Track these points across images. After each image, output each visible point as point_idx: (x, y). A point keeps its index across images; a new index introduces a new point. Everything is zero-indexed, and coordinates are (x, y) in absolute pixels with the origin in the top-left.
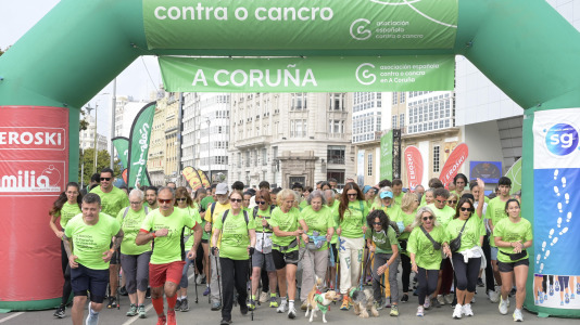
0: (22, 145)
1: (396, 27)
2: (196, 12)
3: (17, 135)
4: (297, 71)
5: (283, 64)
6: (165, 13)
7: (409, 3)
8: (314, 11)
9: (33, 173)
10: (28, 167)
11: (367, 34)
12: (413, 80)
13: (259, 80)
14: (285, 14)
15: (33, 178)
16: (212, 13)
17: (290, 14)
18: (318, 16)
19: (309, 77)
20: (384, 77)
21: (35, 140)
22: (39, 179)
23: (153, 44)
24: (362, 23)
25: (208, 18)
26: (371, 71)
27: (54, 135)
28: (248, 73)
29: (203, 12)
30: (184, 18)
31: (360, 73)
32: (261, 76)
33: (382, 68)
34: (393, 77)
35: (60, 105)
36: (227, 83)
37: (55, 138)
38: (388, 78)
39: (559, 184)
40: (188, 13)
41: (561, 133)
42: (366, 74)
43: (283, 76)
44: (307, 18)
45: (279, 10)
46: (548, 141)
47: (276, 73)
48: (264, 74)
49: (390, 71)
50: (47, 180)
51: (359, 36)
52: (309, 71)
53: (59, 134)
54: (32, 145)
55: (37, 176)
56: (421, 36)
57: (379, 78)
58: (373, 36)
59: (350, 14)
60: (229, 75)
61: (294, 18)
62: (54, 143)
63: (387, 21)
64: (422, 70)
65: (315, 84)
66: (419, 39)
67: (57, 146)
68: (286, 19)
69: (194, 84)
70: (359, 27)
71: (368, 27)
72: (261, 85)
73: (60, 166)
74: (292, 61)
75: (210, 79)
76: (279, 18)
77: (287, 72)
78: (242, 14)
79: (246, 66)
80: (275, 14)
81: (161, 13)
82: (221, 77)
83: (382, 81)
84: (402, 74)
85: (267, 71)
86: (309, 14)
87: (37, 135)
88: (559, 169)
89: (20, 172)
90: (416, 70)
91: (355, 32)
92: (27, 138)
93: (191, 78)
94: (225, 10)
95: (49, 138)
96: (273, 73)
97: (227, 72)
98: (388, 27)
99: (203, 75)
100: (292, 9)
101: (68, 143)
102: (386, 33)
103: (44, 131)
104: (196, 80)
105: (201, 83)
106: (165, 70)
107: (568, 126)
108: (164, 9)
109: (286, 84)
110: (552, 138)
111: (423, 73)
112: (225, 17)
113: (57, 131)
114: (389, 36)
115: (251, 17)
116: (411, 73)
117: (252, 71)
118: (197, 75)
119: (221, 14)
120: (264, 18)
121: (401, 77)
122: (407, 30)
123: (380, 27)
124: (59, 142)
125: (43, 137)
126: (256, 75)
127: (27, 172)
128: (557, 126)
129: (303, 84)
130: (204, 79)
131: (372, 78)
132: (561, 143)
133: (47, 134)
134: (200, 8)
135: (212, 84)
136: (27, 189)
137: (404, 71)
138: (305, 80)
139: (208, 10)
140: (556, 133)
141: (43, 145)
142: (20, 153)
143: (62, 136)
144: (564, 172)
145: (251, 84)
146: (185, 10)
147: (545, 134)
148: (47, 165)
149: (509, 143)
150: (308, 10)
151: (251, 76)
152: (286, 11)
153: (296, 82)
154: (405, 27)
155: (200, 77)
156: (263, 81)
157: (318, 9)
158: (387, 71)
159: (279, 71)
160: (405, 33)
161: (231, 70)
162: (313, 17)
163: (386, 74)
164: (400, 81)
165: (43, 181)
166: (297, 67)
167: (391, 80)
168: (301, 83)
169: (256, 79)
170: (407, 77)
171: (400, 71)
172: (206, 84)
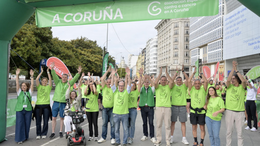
4: (112, 11)
5: (103, 7)
12: (187, 10)
13: (89, 18)
19: (118, 14)
20: (167, 10)
26: (158, 6)
28: (83, 14)
31: (151, 8)
33: (166, 3)
34: (173, 9)
36: (70, 20)
38: (169, 10)
42: (155, 9)
43: (103, 14)
47: (99, 13)
48: (92, 14)
49: (171, 5)
52: (118, 10)
57: (163, 10)
60: (73, 16)
64: (193, 2)
65: (121, 16)
69: (53, 22)
74: (108, 5)
75: (62, 19)
77: (105, 12)
79: (83, 10)
82: (68, 18)
83: (165, 12)
84: (179, 6)
85: (94, 12)
90: (189, 3)
93: (52, 19)
96: (97, 13)
97: (71, 15)
99: (58, 18)
104: (54, 20)
105: (57, 21)
106: (39, 15)
109: (104, 18)
111: (195, 5)
116: (186, 5)
117: (85, 13)
118: (55, 17)
126: (88, 15)
129: (115, 18)
131: (159, 11)
135: (62, 22)
137: (181, 4)
138: (116, 16)
145: (84, 20)
151: (85, 15)
153: (111, 17)
156: (92, 18)
158: (169, 5)
159: (101, 11)
161: (74, 13)
163: (168, 7)
164: (178, 11)
167: (171, 11)
168: (113, 17)
169: (87, 17)
170: (183, 8)
171: (178, 4)
172: (59, 22)
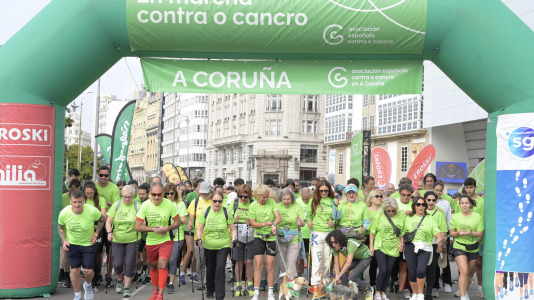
0: (10, 141)
1: (368, 33)
2: (177, 16)
3: (5, 131)
4: (273, 74)
5: (259, 67)
6: (148, 17)
7: (380, 10)
8: (289, 16)
9: (20, 167)
10: (16, 162)
11: (340, 39)
12: (382, 84)
13: (236, 81)
14: (262, 19)
15: (20, 172)
16: (192, 17)
17: (266, 19)
18: (293, 21)
19: (284, 80)
20: (355, 81)
21: (23, 135)
22: (26, 173)
23: (135, 46)
24: (335, 29)
25: (188, 21)
26: (343, 74)
27: (40, 131)
28: (226, 75)
29: (184, 17)
30: (166, 22)
31: (333, 76)
32: (238, 78)
33: (354, 71)
34: (364, 81)
35: (47, 103)
36: (205, 84)
37: (42, 135)
38: (359, 81)
39: (521, 185)
40: (170, 16)
41: (523, 136)
42: (338, 77)
43: (259, 78)
44: (283, 23)
45: (256, 15)
46: (511, 143)
47: (252, 75)
48: (241, 76)
49: (361, 75)
50: (33, 173)
51: (332, 41)
52: (284, 74)
53: (46, 131)
54: (20, 140)
55: (24, 170)
56: (391, 42)
57: (350, 81)
58: (345, 41)
59: (324, 19)
60: (208, 77)
61: (270, 23)
62: (40, 139)
63: (358, 27)
64: (392, 74)
65: (289, 86)
66: (389, 45)
67: (43, 142)
68: (262, 24)
69: (174, 85)
70: (331, 33)
71: (340, 33)
72: (238, 86)
73: (45, 161)
74: (268, 64)
75: (190, 80)
76: (256, 23)
77: (262, 75)
78: (220, 18)
79: (225, 68)
80: (252, 19)
81: (144, 16)
82: (200, 79)
83: (354, 84)
84: (372, 78)
85: (244, 74)
86: (285, 19)
87: (25, 131)
88: (521, 171)
89: (8, 167)
90: (385, 74)
91: (328, 37)
92: (15, 134)
93: (172, 79)
94: (204, 14)
95: (36, 135)
96: (250, 75)
97: (205, 74)
98: (359, 33)
99: (183, 77)
100: (269, 14)
101: (54, 139)
102: (358, 39)
103: (31, 128)
104: (176, 81)
105: (181, 84)
106: (146, 70)
107: (530, 130)
108: (147, 13)
109: (262, 86)
110: (514, 141)
111: (392, 77)
112: (205, 22)
113: (43, 128)
114: (360, 41)
115: (230, 22)
116: (381, 77)
117: (229, 73)
118: (177, 76)
119: (200, 18)
120: (242, 23)
121: (372, 81)
122: (378, 35)
123: (352, 32)
124: (46, 139)
125: (31, 134)
126: (234, 77)
127: (14, 167)
128: (520, 130)
129: (278, 86)
130: (183, 80)
131: (344, 81)
132: (523, 146)
133: (34, 130)
134: (180, 12)
135: (191, 85)
136: (14, 183)
137: (374, 75)
138: (280, 83)
139: (188, 14)
140: (519, 136)
141: (30, 141)
142: (8, 148)
143: (48, 133)
144: (526, 173)
145: (229, 86)
146: (166, 14)
147: (508, 137)
148: (33, 160)
149: (474, 145)
150: (283, 15)
151: (229, 77)
152: (263, 16)
153: (271, 84)
154: (375, 33)
155: (180, 78)
156: (240, 82)
157: (293, 14)
158: (358, 74)
159: (255, 74)
160: (376, 39)
161: (210, 72)
162: (288, 23)
163: (357, 78)
164: (370, 84)
165: (30, 176)
166: (272, 70)
167: (361, 84)
168: (276, 85)
169: (233, 81)
170: (377, 81)
171: (370, 75)
172: (185, 85)
